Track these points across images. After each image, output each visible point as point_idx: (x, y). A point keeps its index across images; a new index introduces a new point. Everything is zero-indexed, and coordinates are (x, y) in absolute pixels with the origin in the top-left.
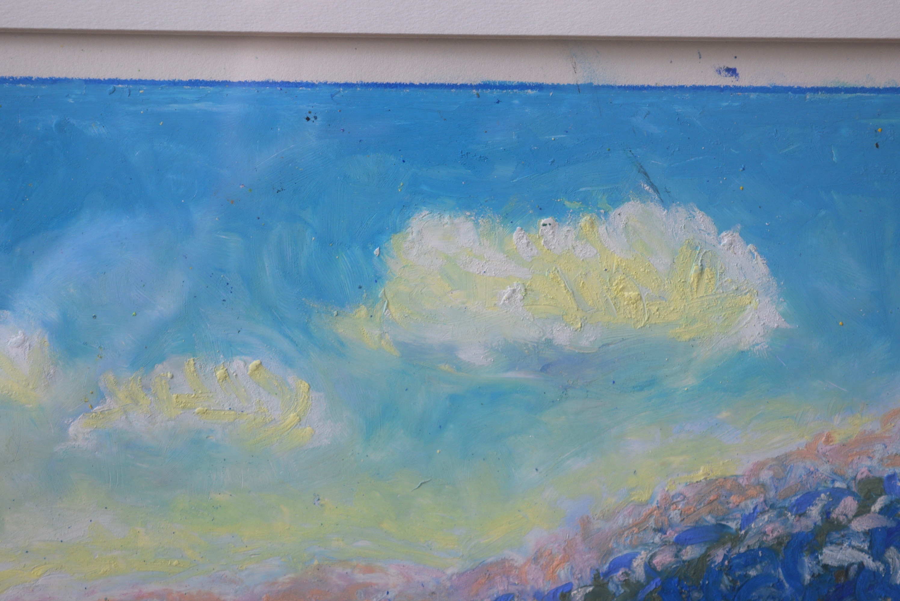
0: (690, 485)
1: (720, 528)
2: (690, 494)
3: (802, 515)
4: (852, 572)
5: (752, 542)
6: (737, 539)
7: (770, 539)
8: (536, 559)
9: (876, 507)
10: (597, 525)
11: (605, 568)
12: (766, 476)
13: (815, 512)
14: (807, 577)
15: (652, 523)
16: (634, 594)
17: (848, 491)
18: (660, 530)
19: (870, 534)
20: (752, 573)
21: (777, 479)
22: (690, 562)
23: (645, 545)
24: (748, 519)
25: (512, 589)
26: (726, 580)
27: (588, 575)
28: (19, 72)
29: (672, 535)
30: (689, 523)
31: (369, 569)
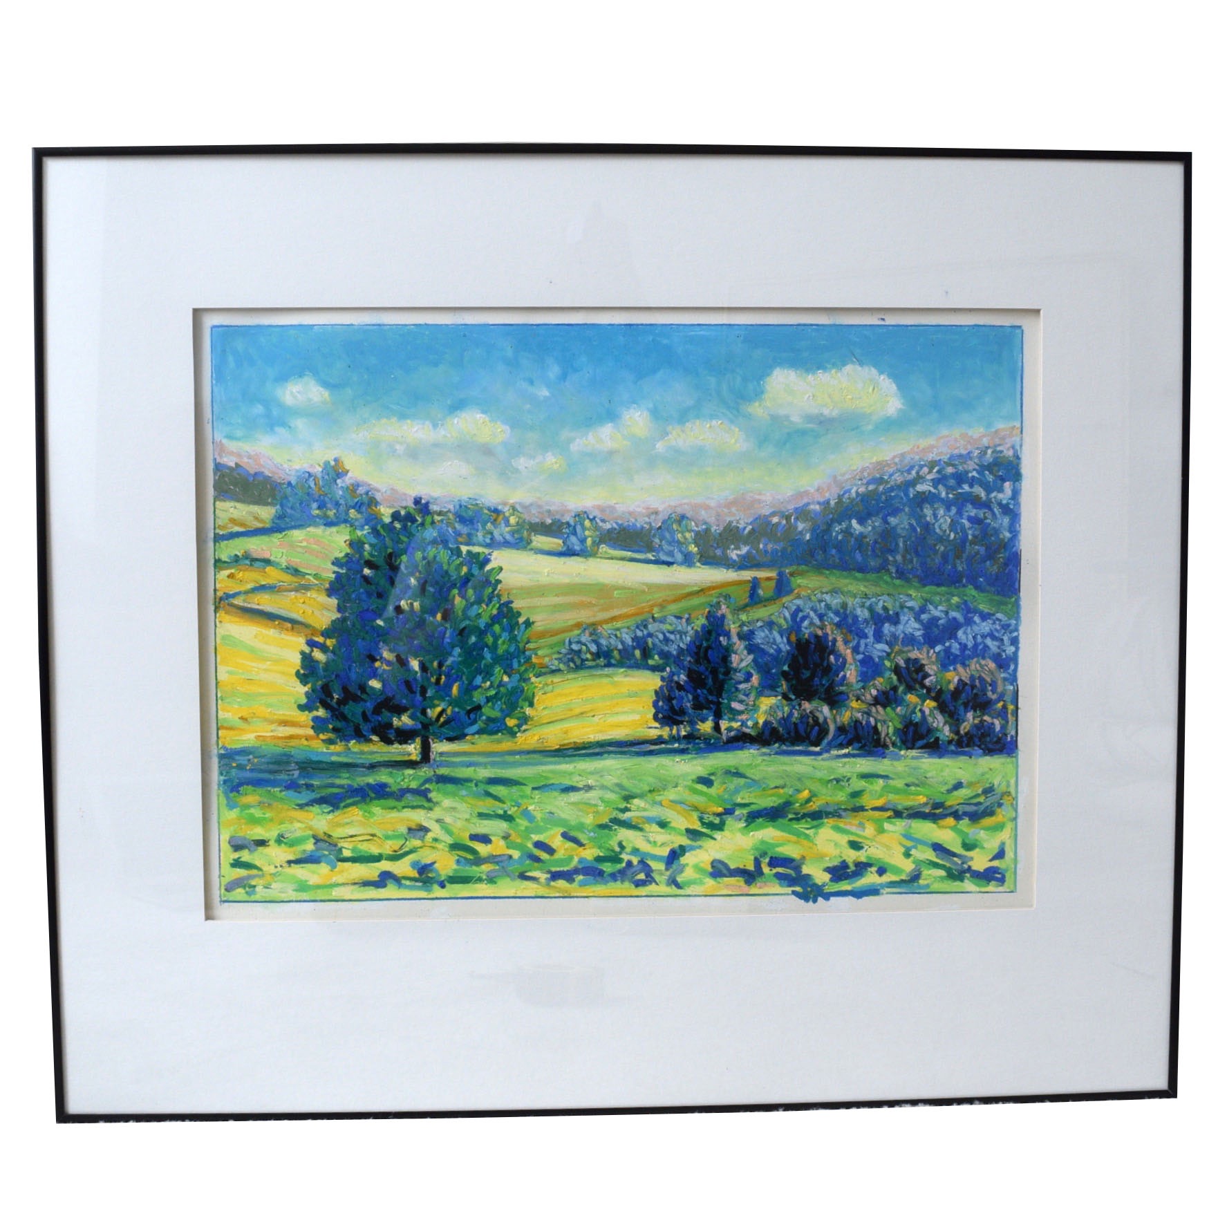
0: (871, 463)
1: (881, 479)
2: (871, 466)
3: (909, 473)
4: (927, 493)
5: (892, 483)
6: (887, 482)
7: (899, 482)
8: (818, 490)
9: (935, 471)
10: (839, 478)
11: (842, 493)
12: (897, 460)
13: (914, 472)
14: (912, 496)
15: (858, 477)
16: (852, 502)
17: (925, 465)
18: (861, 479)
19: (932, 480)
20: (893, 494)
21: (901, 461)
22: (871, 491)
23: (855, 485)
24: (891, 475)
25: (810, 501)
26: (884, 497)
27: (836, 496)
28: (639, 322)
29: (865, 481)
30: (871, 477)
31: (760, 494)
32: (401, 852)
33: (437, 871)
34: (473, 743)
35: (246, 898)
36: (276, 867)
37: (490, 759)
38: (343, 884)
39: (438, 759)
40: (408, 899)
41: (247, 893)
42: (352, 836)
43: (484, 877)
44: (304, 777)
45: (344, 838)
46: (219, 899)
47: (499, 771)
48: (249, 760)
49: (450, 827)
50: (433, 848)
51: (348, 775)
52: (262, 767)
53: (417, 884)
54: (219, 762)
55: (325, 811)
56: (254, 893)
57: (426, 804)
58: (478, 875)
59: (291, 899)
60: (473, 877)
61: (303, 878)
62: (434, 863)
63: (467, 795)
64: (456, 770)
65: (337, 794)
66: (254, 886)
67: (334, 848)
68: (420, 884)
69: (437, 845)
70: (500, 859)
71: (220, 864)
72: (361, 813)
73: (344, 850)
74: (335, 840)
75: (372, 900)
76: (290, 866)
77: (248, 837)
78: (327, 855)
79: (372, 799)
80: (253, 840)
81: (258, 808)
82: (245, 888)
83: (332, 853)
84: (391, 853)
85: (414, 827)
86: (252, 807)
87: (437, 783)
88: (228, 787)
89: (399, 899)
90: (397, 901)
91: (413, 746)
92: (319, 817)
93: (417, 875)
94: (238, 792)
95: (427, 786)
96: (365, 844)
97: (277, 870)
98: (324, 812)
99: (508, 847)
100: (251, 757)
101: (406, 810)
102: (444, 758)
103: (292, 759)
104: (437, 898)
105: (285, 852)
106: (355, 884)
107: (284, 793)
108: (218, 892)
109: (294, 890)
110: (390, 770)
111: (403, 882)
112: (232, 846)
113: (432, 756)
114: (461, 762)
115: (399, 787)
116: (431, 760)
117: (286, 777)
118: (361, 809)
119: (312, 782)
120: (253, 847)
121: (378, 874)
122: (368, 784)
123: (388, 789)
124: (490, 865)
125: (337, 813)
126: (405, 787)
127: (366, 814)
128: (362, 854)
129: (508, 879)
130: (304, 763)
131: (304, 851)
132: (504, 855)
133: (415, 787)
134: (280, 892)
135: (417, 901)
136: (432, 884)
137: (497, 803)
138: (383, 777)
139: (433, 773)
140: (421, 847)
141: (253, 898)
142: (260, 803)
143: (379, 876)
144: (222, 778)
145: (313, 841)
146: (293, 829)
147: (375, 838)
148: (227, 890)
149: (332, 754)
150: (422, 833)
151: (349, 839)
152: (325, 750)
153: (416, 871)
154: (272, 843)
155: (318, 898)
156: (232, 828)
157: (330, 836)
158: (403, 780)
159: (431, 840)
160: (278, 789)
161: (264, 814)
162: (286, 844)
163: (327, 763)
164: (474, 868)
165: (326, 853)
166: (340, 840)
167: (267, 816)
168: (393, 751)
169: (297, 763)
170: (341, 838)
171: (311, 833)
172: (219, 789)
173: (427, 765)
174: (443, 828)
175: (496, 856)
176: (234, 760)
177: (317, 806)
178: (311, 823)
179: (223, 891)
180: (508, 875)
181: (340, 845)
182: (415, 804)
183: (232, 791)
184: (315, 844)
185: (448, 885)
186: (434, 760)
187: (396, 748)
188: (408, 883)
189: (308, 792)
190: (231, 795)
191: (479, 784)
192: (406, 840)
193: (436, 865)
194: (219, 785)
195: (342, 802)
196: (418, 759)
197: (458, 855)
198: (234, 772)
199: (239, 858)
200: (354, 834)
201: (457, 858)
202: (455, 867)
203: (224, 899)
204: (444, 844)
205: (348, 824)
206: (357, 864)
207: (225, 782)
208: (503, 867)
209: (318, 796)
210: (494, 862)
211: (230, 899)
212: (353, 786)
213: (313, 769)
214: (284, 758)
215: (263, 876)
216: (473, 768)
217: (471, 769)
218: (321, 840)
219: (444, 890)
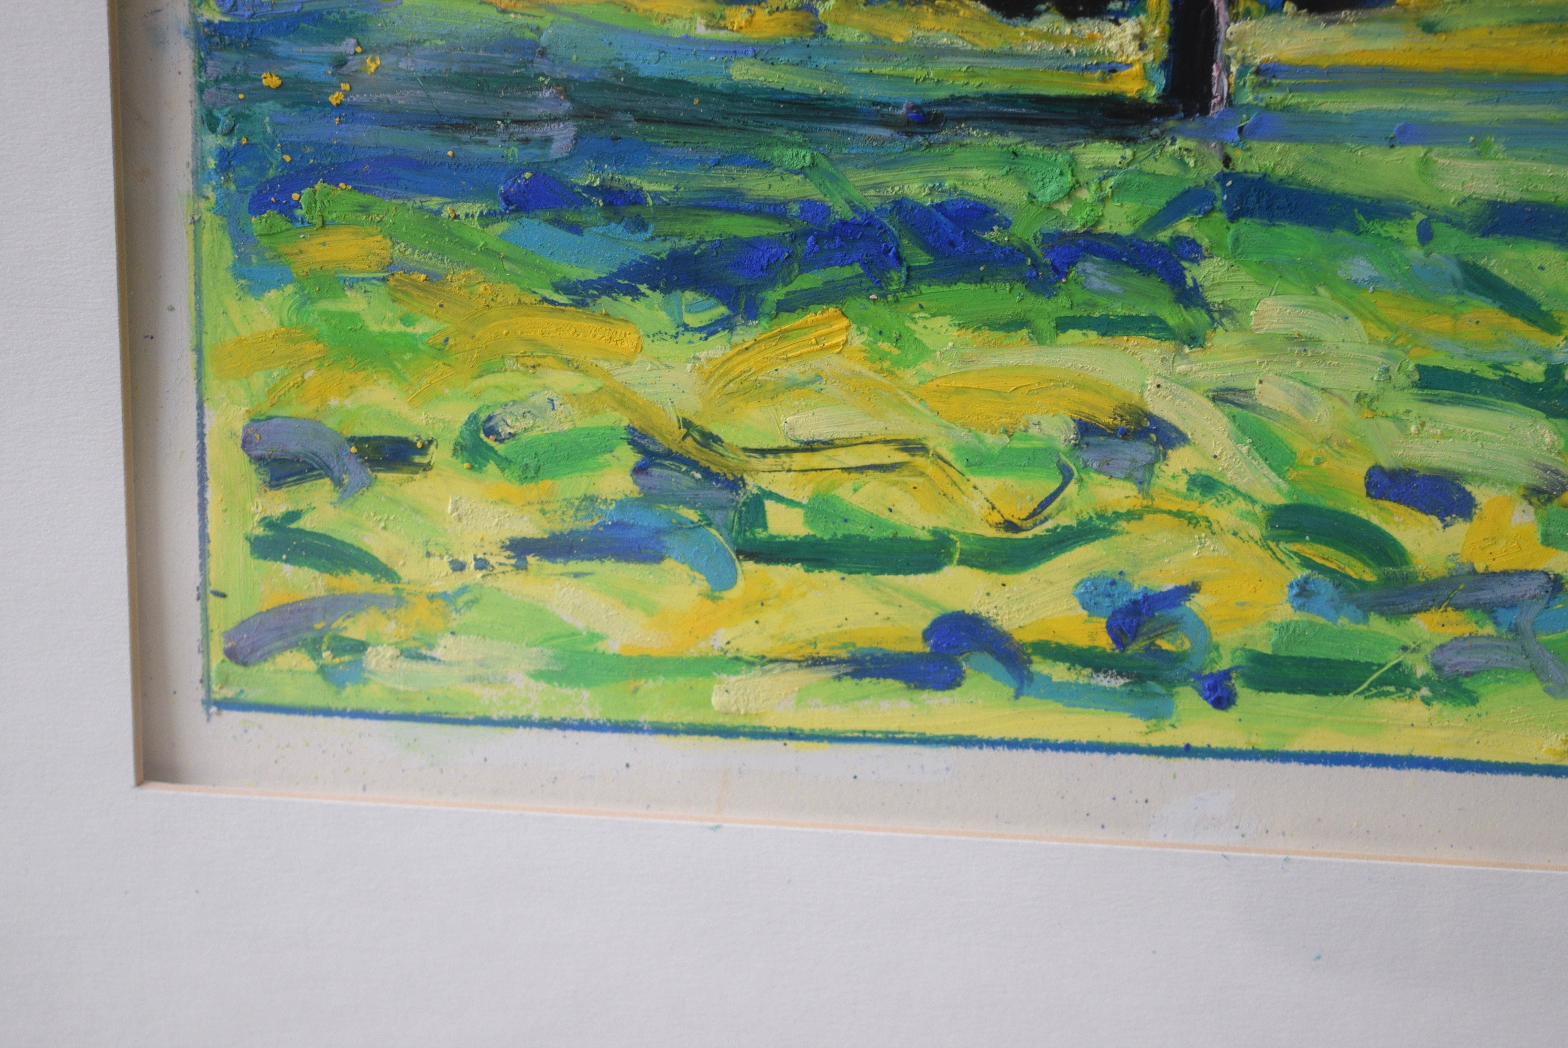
32: (1039, 530)
33: (1200, 628)
34: (1429, 28)
35: (322, 695)
36: (458, 566)
37: (1507, 111)
38: (763, 661)
39: (1248, 97)
40: (1057, 747)
41: (323, 670)
42: (810, 447)
43: (1422, 670)
44: (599, 158)
45: (776, 452)
46: (201, 693)
47: (1548, 170)
48: (340, 63)
49: (1277, 428)
50: (1192, 520)
51: (805, 157)
52: (401, 100)
53: (1103, 681)
54: (201, 66)
55: (694, 320)
56: (357, 674)
57: (1173, 316)
58: (1393, 659)
59: (522, 713)
60: (1368, 667)
61: (580, 624)
62: (1194, 588)
63: (1372, 280)
64: (1336, 156)
65: (752, 244)
66: (359, 647)
67: (726, 495)
68: (1118, 683)
69: (1209, 508)
70: (1504, 591)
71: (204, 538)
72: (858, 341)
73: (770, 506)
74: (735, 460)
75: (891, 739)
76: (521, 566)
77: (331, 423)
78: (695, 527)
79: (913, 277)
80: (352, 440)
81: (383, 289)
82: (315, 653)
83: (718, 516)
84: (991, 533)
85: (1105, 419)
86: (352, 284)
87: (1233, 218)
88: (242, 183)
89: (1013, 744)
90: (1003, 754)
91: (1130, 26)
92: (666, 348)
93: (1104, 642)
94: (288, 210)
95: (1184, 227)
96: (873, 484)
97: (457, 581)
98: (686, 327)
99: (1548, 540)
100: (348, 46)
101: (1074, 335)
102: (1279, 96)
103: (541, 65)
104: (1188, 751)
105: (504, 501)
106: (816, 662)
107: (501, 227)
108: (197, 661)
109: (539, 675)
110: (1012, 140)
111: (1041, 667)
112: (259, 460)
113: (1221, 84)
114: (1356, 118)
115: (1052, 227)
116: (1216, 109)
117: (514, 152)
118: (860, 321)
119: (633, 180)
120: (353, 472)
121: (925, 624)
122: (900, 205)
123: (993, 235)
124: (1452, 615)
125: (745, 334)
126: (1077, 227)
127: (885, 346)
128: (856, 529)
129: (1534, 687)
130: (600, 86)
131: (591, 499)
132: (1525, 574)
133: (1126, 230)
134: (472, 679)
135: (1098, 757)
136: (1170, 684)
137: (1518, 324)
138: (978, 174)
139: (1217, 166)
140: (1131, 515)
141: (351, 697)
142: (390, 267)
143: (927, 635)
144: (213, 141)
145: (631, 457)
146: (541, 399)
147: (919, 461)
148: (231, 654)
149: (736, 50)
150: (1142, 451)
151: (800, 460)
152: (701, 30)
153: (1101, 623)
154: (440, 455)
155: (646, 717)
156: (259, 380)
157: (709, 439)
158: (1069, 195)
159: (1182, 485)
160: (477, 208)
161: (406, 320)
162: (505, 463)
163: (708, 93)
164: (1378, 624)
165: (692, 515)
166: (757, 462)
167: (419, 329)
168: (1034, 46)
169: (565, 87)
170: (763, 452)
171: (622, 419)
172: (199, 194)
173: (1194, 124)
174: (1243, 429)
175: (1490, 575)
176: (270, 57)
177: (657, 296)
178: (622, 375)
179: (217, 656)
180: (1538, 671)
181: (753, 484)
182: (1120, 310)
183: (258, 206)
184: (639, 470)
185: (1245, 695)
186: (1230, 100)
187: (1049, 36)
188: (1059, 672)
189: (618, 230)
190: (257, 224)
191: (1439, 228)
192: (1067, 475)
193: (1198, 603)
194: (198, 173)
195: (772, 283)
196: (1152, 93)
197: (1307, 563)
198: (267, 110)
199: (293, 516)
200: (823, 432)
201: (1301, 574)
202: (1285, 612)
203: (219, 693)
204: (1241, 505)
205: (792, 385)
206: (832, 576)
207: (226, 160)
208: (1515, 629)
209: (662, 249)
210: (1475, 606)
211: (252, 695)
212: (826, 210)
213: (644, 119)
214: (508, 58)
215: (400, 600)
216: (1419, 151)
217: (1412, 154)
218: (669, 455)
219: (1230, 715)
